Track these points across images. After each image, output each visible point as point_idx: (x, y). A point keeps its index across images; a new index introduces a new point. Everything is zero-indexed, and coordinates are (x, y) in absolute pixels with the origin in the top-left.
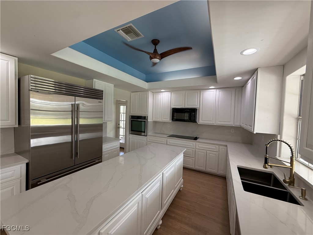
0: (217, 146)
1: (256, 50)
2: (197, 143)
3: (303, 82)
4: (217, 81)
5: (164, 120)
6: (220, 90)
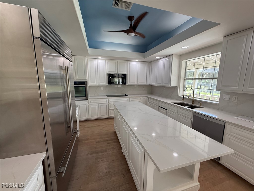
0: (141, 98)
1: (187, 47)
2: (130, 98)
3: (186, 64)
4: (144, 57)
5: (101, 84)
6: (140, 63)
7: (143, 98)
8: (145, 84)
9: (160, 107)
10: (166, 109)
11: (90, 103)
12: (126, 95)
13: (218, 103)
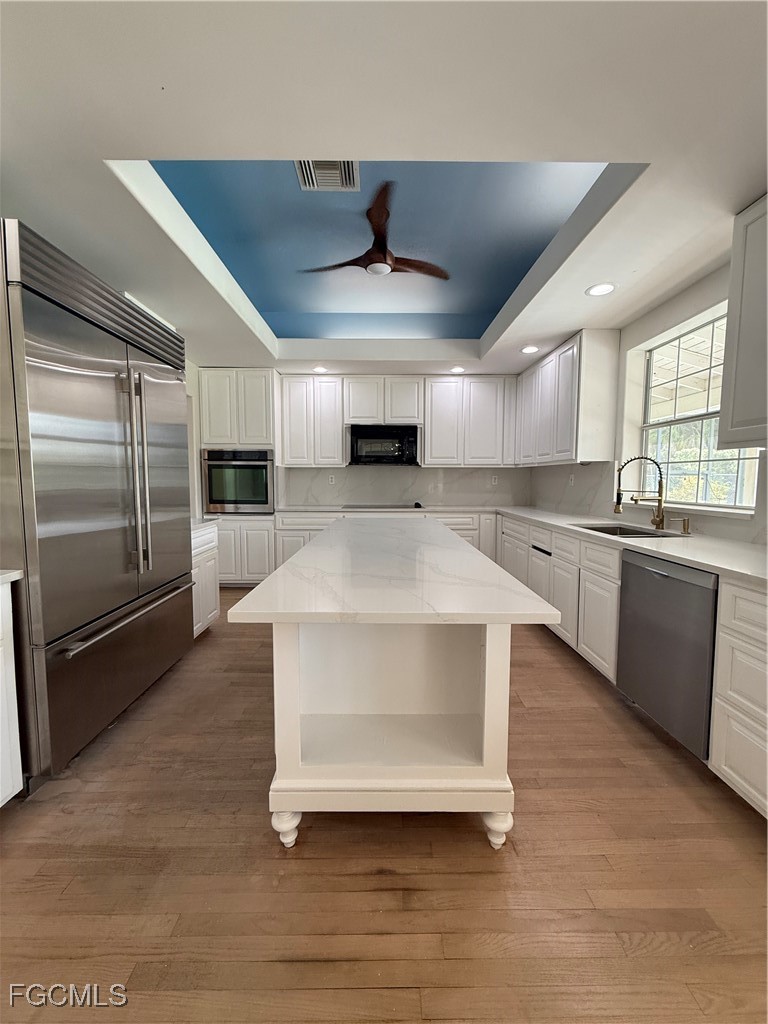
0: (475, 516)
1: (612, 288)
2: (428, 515)
3: (649, 363)
4: (479, 354)
5: (323, 462)
6: (473, 379)
7: (483, 517)
8: (496, 461)
9: (535, 547)
10: (550, 554)
11: (280, 526)
12: (418, 506)
13: (753, 512)
